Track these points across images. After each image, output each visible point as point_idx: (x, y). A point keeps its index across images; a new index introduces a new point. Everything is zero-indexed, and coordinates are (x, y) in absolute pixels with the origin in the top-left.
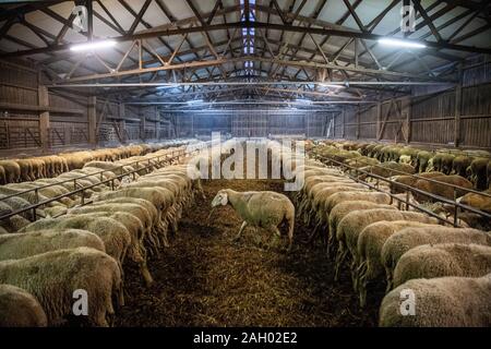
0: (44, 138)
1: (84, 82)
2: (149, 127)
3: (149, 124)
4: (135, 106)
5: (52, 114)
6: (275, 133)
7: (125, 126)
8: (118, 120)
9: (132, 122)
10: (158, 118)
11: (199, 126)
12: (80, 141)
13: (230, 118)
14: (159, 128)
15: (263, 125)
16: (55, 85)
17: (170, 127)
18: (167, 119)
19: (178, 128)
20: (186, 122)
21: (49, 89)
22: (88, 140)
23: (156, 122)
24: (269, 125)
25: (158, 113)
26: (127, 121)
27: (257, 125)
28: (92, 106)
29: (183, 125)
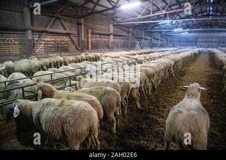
0: (110, 46)
1: (127, 22)
2: (155, 42)
3: (155, 40)
4: (149, 32)
5: (114, 35)
6: (223, 47)
7: (143, 41)
8: (141, 38)
9: (147, 39)
10: (159, 38)
11: (179, 42)
12: (124, 47)
13: (197, 38)
14: (159, 42)
15: (215, 42)
16: (116, 24)
17: (165, 42)
18: (164, 38)
19: (169, 43)
20: (173, 40)
21: (114, 25)
22: (127, 47)
23: (158, 39)
24: (219, 42)
25: (159, 35)
26: (145, 39)
27: (212, 42)
28: (130, 32)
29: (171, 41)
